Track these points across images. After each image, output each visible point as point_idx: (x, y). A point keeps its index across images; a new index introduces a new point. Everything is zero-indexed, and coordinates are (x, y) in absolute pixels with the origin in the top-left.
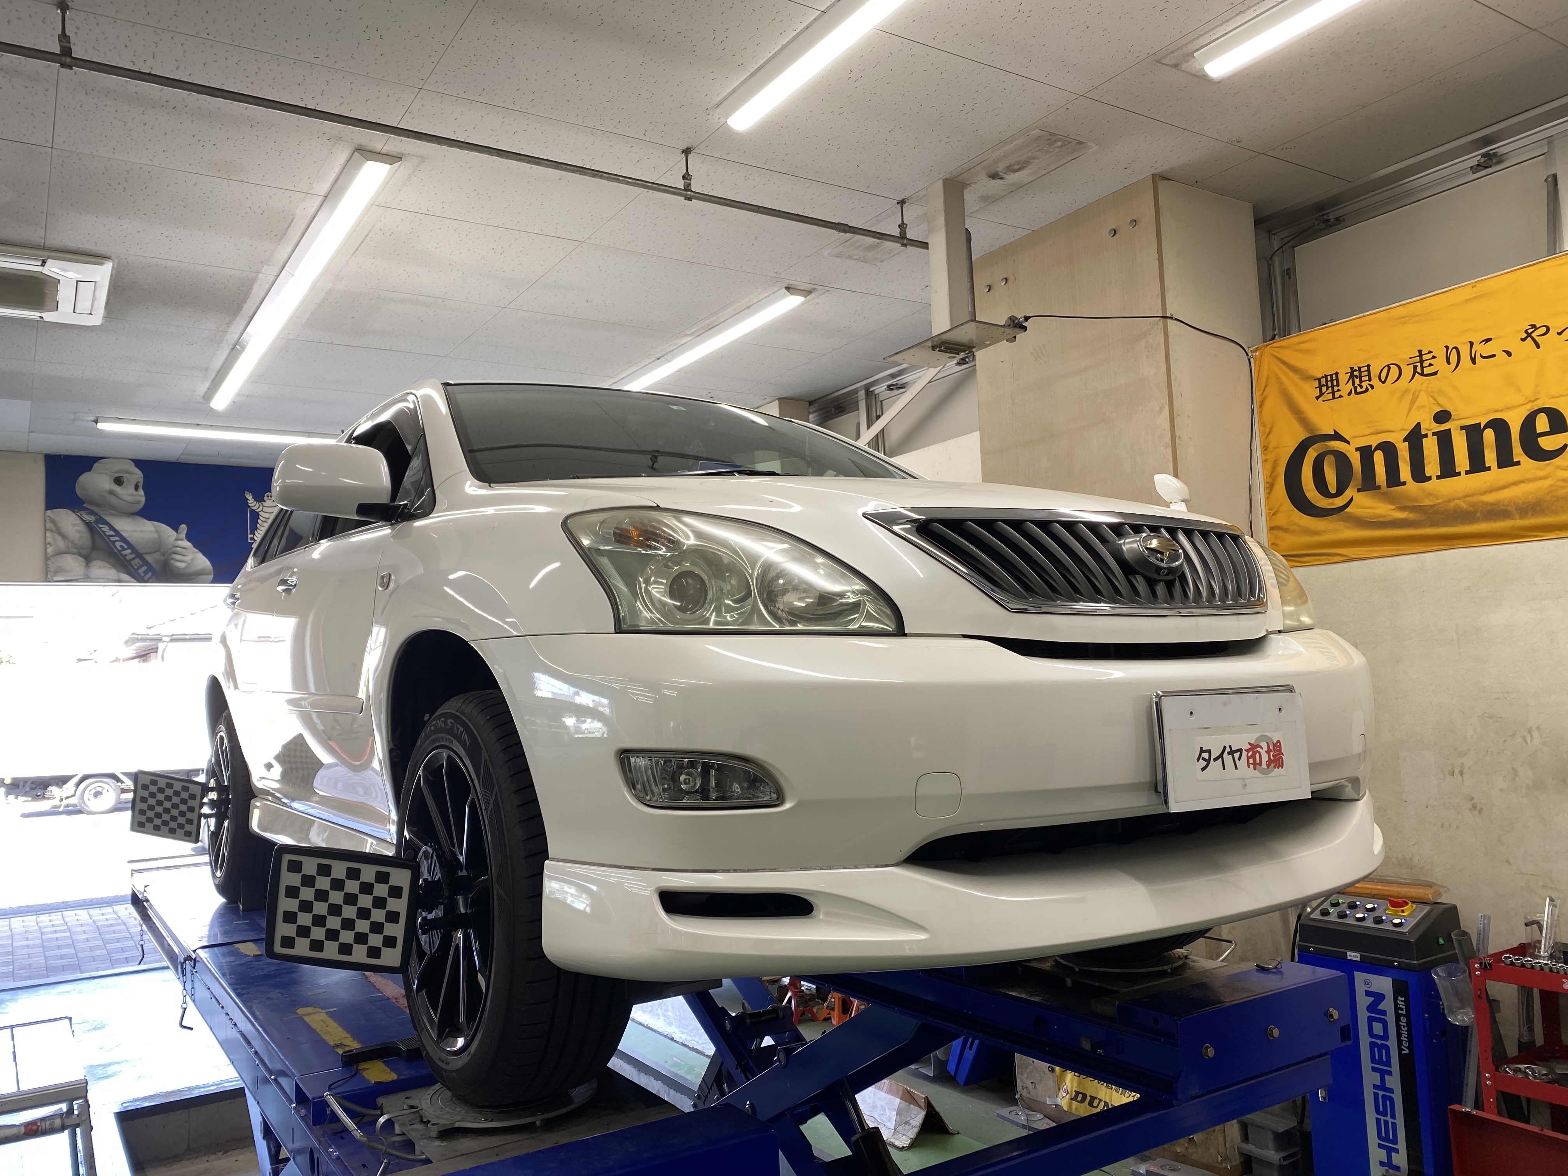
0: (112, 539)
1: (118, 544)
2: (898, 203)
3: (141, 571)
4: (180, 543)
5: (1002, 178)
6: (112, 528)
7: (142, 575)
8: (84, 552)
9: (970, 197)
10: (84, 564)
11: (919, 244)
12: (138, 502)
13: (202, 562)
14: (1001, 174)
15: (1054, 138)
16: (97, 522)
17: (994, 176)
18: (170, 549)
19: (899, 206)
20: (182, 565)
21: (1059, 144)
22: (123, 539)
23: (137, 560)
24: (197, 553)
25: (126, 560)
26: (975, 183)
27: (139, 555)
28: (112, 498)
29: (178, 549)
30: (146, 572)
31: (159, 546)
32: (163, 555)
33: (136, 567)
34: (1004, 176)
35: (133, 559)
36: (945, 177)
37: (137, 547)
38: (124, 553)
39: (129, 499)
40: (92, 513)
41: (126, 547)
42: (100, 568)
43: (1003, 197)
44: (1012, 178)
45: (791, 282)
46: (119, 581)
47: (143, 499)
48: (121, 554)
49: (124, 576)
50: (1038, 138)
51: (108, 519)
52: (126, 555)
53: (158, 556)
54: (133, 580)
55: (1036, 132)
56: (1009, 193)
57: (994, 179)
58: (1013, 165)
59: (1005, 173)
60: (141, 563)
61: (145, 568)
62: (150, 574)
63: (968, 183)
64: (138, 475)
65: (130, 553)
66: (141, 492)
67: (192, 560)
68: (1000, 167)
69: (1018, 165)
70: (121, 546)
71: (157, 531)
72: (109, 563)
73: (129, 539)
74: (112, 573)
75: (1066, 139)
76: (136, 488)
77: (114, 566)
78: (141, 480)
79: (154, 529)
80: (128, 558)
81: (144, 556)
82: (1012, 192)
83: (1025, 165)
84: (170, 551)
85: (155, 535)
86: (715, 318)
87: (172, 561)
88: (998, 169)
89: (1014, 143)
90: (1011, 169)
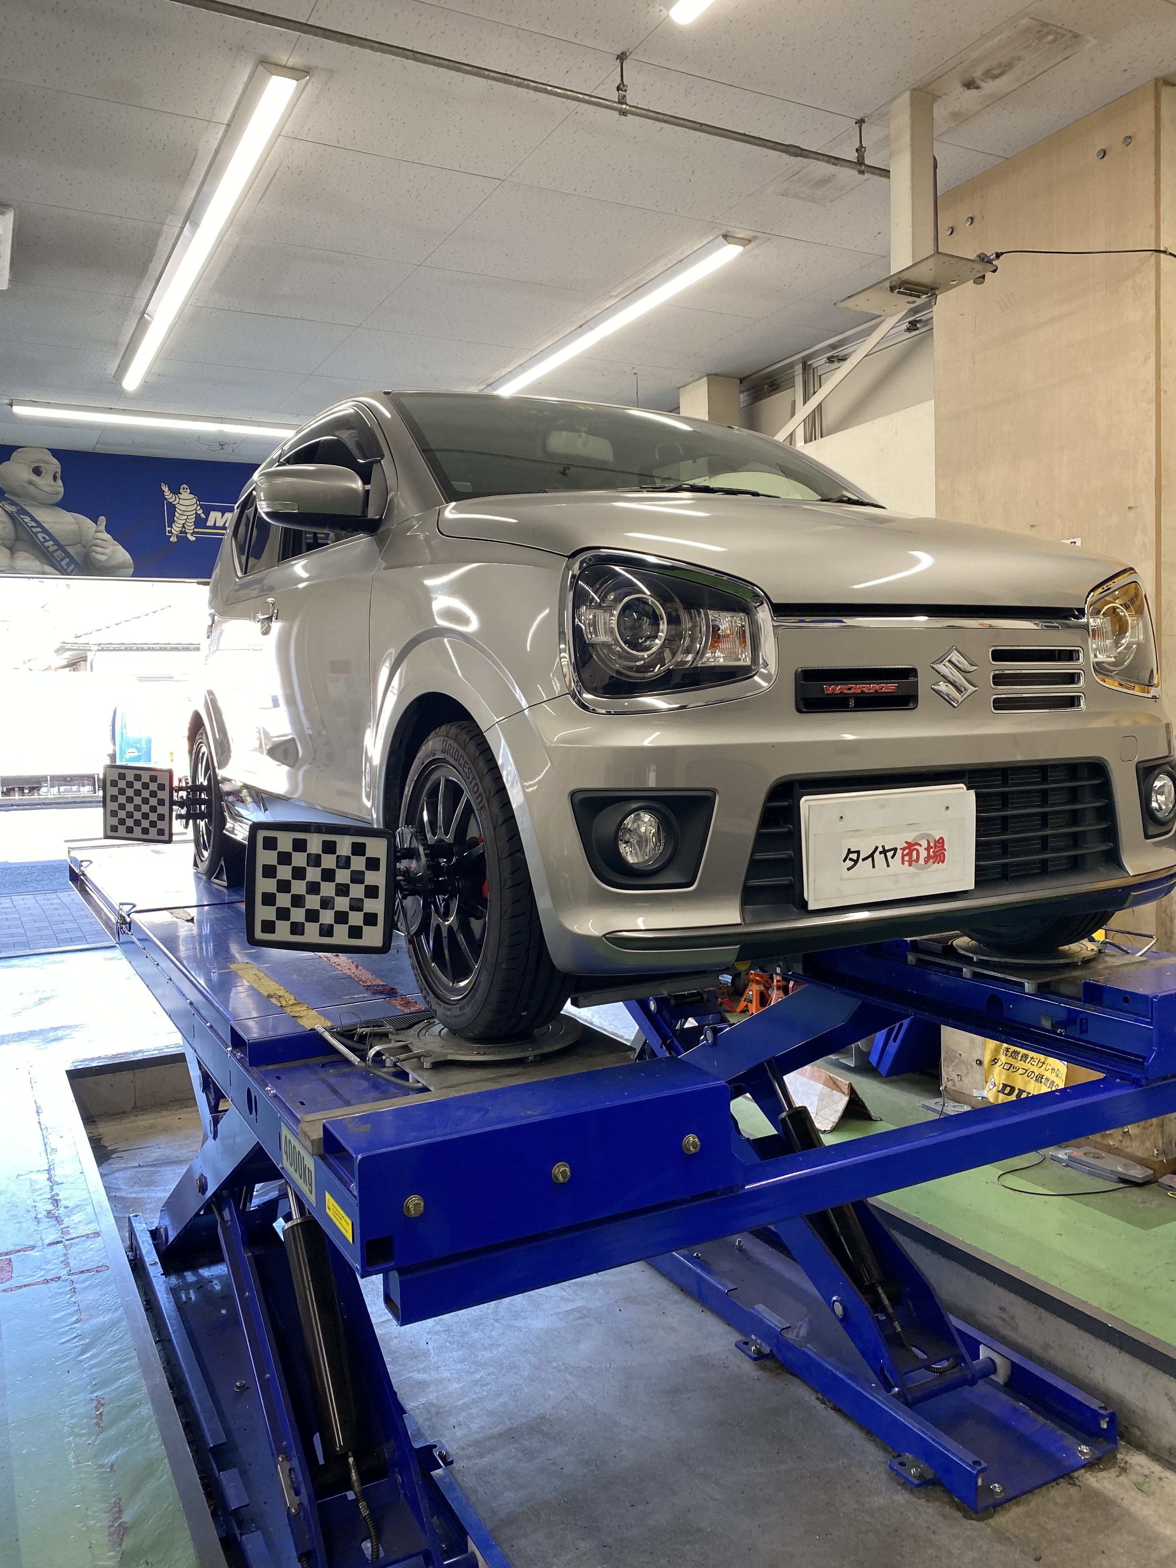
0: (34, 530)
1: (40, 536)
2: (856, 123)
3: (63, 563)
4: (99, 535)
5: (978, 88)
6: (33, 519)
7: (65, 567)
8: (8, 543)
9: (940, 111)
10: (9, 555)
11: (878, 171)
12: (57, 493)
13: (122, 555)
14: (978, 81)
15: (1045, 31)
16: (18, 512)
17: (970, 84)
18: (91, 541)
19: (857, 127)
20: (103, 558)
21: (1051, 37)
22: (45, 531)
23: (60, 552)
24: (117, 545)
25: (48, 551)
26: (946, 94)
27: (61, 547)
28: (31, 488)
29: (98, 541)
30: (68, 565)
31: (79, 539)
32: (84, 547)
33: (59, 559)
34: (982, 84)
35: (56, 551)
36: (913, 87)
37: (59, 539)
38: (46, 544)
39: (48, 489)
40: (13, 503)
41: (48, 538)
42: (25, 559)
43: (977, 112)
44: (990, 87)
45: (729, 229)
46: (43, 573)
47: (62, 489)
48: (44, 546)
49: (48, 568)
50: (1027, 30)
51: (28, 509)
52: (49, 547)
53: (79, 548)
54: (57, 572)
55: (1025, 22)
56: (984, 108)
57: (969, 88)
58: (993, 69)
59: (983, 81)
60: (63, 555)
61: (67, 560)
62: (72, 566)
63: (938, 94)
64: (55, 465)
65: (53, 545)
66: (60, 483)
67: (113, 552)
68: (978, 73)
69: (999, 68)
70: (43, 538)
71: (77, 523)
72: (32, 554)
73: (50, 531)
74: (36, 564)
75: (1060, 30)
76: (55, 478)
77: (38, 558)
78: (59, 470)
79: (74, 521)
80: (51, 549)
81: (67, 548)
82: (988, 106)
83: (1007, 69)
84: (91, 543)
85: (75, 527)
86: (644, 274)
87: (93, 553)
88: (974, 75)
89: (998, 38)
90: (990, 75)
